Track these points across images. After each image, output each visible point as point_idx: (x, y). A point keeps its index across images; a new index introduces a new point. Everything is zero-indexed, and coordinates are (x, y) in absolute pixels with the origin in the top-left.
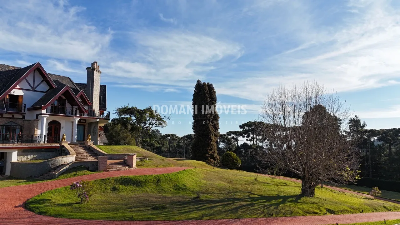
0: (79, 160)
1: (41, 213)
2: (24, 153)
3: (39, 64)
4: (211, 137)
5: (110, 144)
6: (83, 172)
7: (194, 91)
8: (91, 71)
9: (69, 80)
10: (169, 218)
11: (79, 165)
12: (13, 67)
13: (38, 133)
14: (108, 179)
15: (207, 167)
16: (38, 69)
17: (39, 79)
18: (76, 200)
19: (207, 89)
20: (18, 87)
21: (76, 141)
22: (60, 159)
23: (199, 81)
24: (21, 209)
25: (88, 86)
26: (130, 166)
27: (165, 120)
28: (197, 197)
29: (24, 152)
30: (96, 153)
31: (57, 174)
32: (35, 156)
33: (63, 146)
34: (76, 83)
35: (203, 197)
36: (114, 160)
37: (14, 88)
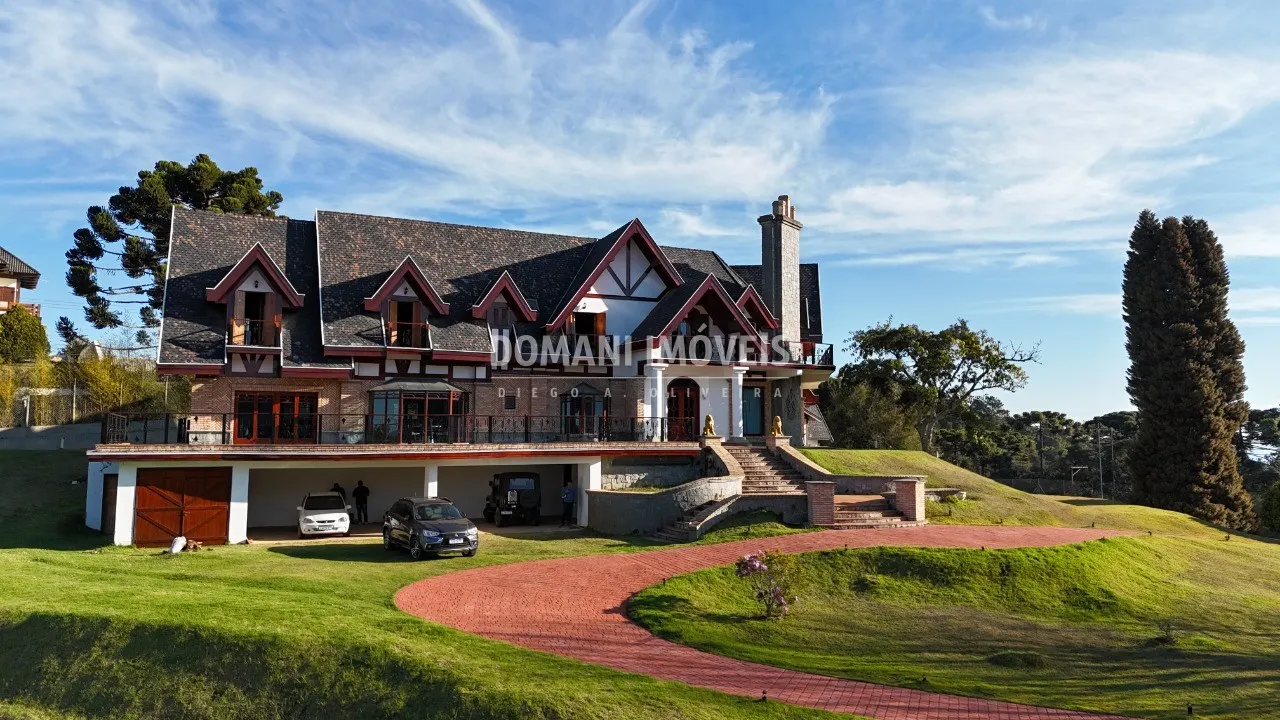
0: (753, 492)
1: (666, 635)
2: (617, 468)
3: (637, 223)
4: (1210, 422)
5: (839, 444)
6: (768, 527)
7: (1129, 253)
8: (772, 225)
9: (713, 259)
10: (1056, 700)
11: (755, 506)
12: (580, 239)
13: (645, 411)
14: (841, 553)
15: (1196, 532)
16: (635, 237)
17: (639, 264)
18: (751, 607)
19: (1183, 241)
20: (593, 291)
21: (741, 435)
22: (703, 486)
23: (1145, 217)
24: (618, 617)
25: (767, 273)
26: (908, 515)
27: (1017, 364)
28: (1163, 640)
29: (615, 463)
30: (800, 473)
31: (698, 528)
32: (642, 477)
33: (709, 450)
34: (733, 267)
35: (1185, 642)
36: (855, 493)
37: (585, 294)
